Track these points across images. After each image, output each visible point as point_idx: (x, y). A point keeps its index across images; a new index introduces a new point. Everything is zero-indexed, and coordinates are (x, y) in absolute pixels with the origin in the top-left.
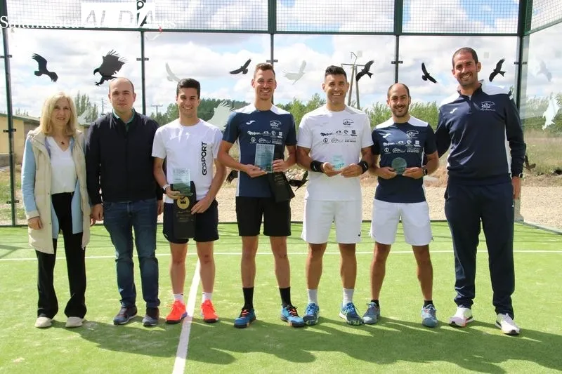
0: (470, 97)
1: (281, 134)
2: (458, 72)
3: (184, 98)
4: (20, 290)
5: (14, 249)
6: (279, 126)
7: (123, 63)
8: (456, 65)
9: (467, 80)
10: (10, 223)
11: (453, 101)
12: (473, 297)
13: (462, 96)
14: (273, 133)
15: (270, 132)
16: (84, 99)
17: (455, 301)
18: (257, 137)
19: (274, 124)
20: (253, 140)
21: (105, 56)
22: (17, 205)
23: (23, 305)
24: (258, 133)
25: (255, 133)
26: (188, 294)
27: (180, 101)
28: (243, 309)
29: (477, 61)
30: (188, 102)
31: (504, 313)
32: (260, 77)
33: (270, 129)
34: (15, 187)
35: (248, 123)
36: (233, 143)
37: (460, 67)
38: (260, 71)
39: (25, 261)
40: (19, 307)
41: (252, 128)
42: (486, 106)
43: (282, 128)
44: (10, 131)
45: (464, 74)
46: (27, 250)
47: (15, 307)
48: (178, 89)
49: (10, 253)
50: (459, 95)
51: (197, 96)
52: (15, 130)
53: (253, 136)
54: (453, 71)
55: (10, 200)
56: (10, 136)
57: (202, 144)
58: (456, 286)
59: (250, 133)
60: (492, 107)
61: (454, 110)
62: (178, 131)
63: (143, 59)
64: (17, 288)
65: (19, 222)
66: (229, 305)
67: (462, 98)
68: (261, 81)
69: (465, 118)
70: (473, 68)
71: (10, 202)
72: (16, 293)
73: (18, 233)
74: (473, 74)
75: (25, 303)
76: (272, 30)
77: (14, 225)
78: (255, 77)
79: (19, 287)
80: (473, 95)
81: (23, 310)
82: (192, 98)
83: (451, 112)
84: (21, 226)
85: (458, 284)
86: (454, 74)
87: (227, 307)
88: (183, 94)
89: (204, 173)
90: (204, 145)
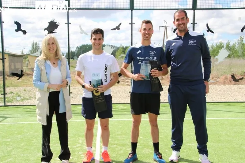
0: (183, 37)
1: (155, 58)
2: (177, 23)
3: (95, 39)
4: (9, 140)
5: (6, 118)
6: (155, 54)
7: (58, 25)
8: (176, 19)
9: (182, 28)
10: (3, 104)
11: (173, 39)
12: (181, 146)
13: (178, 36)
14: (151, 58)
15: (149, 57)
16: (36, 44)
17: (171, 147)
18: (142, 61)
19: (152, 53)
20: (140, 62)
21: (50, 22)
22: (6, 96)
23: (11, 148)
24: (143, 58)
25: (141, 58)
26: (96, 142)
27: (93, 41)
28: (130, 154)
29: (187, 18)
30: (97, 41)
31: (203, 154)
32: (144, 27)
33: (149, 56)
34: (6, 87)
35: (137, 53)
36: (129, 64)
37: (178, 20)
38: (144, 24)
39: (11, 124)
40: (9, 149)
41: (140, 55)
42: (191, 42)
43: (156, 55)
44: (3, 59)
45: (180, 24)
46: (12, 119)
47: (7, 150)
48: (91, 34)
49: (4, 120)
50: (177, 36)
51: (102, 38)
52: (6, 59)
53: (139, 60)
54: (174, 23)
55: (3, 93)
56: (3, 62)
57: (105, 65)
58: (172, 139)
59: (138, 58)
60: (194, 43)
61: (174, 44)
62: (91, 57)
63: (68, 23)
64: (7, 139)
65: (7, 104)
66: (118, 148)
67: (179, 38)
68: (145, 30)
69: (180, 48)
70: (185, 21)
71: (3, 94)
72: (7, 142)
73: (7, 110)
74: (185, 24)
75: (12, 147)
76: (132, 8)
77: (5, 106)
78: (141, 27)
79: (9, 138)
80: (184, 36)
81: (11, 151)
82: (99, 39)
83: (172, 45)
84: (8, 106)
85: (173, 138)
86: (175, 24)
87: (117, 149)
88: (94, 37)
89: (106, 81)
90: (106, 66)
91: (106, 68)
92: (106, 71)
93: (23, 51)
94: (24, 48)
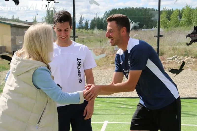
89: (80, 81)
90: (79, 61)
91: (79, 64)
92: (79, 67)
93: (35, 18)
94: (37, 14)
